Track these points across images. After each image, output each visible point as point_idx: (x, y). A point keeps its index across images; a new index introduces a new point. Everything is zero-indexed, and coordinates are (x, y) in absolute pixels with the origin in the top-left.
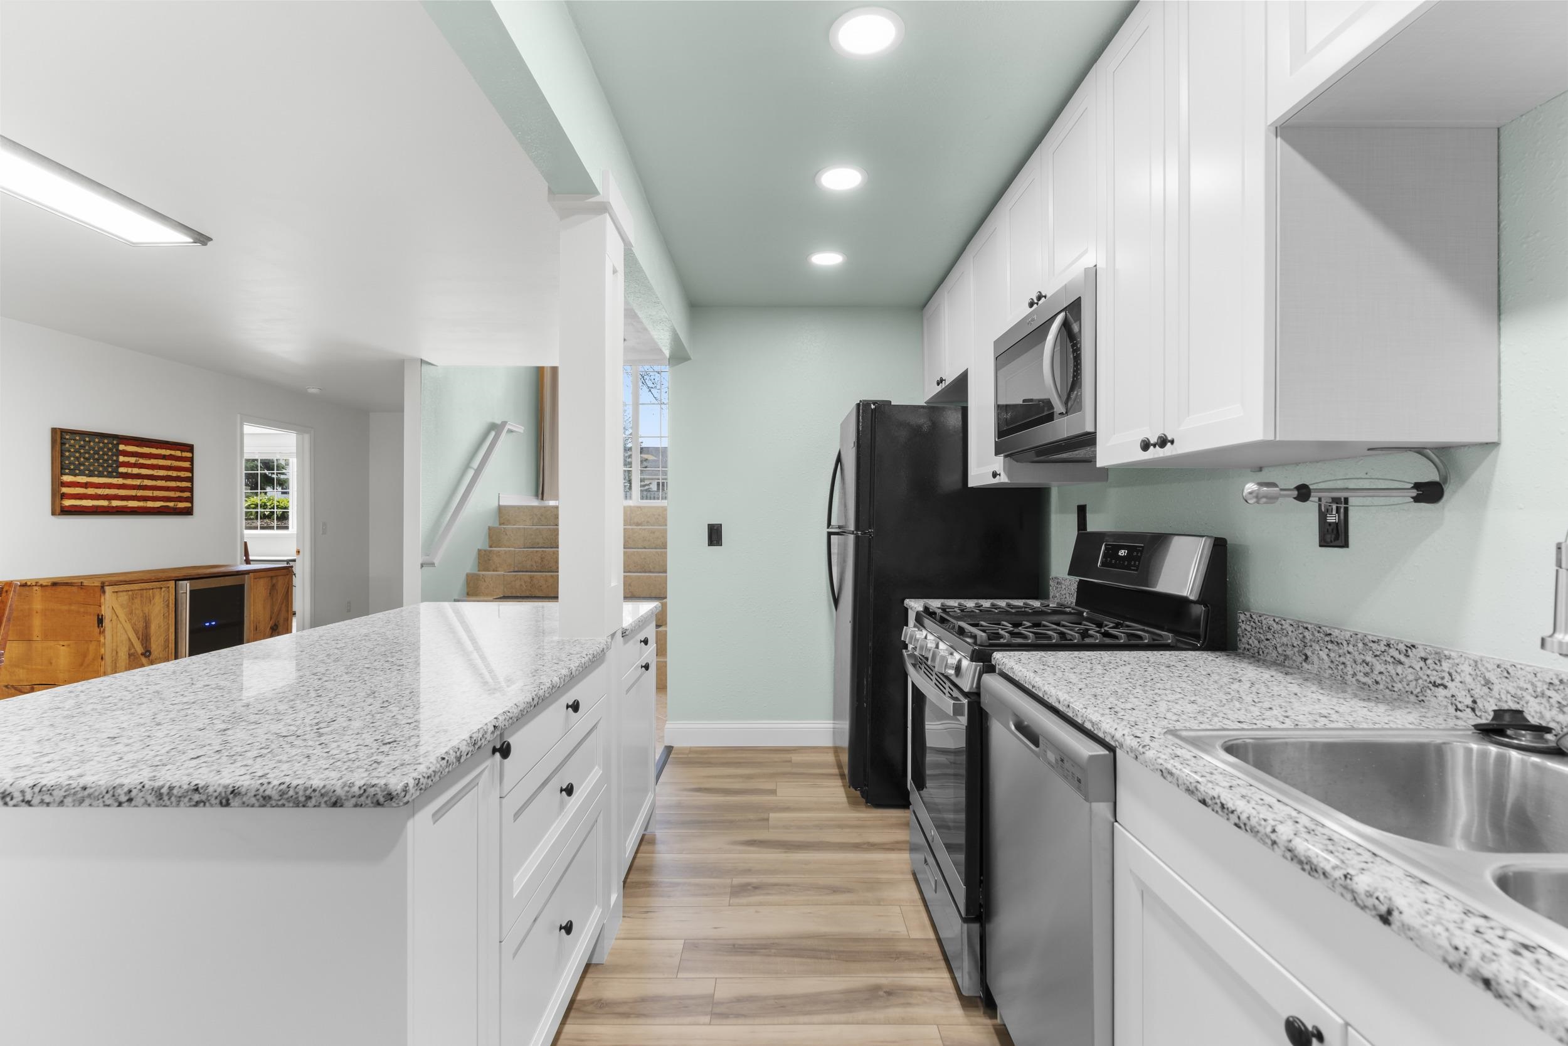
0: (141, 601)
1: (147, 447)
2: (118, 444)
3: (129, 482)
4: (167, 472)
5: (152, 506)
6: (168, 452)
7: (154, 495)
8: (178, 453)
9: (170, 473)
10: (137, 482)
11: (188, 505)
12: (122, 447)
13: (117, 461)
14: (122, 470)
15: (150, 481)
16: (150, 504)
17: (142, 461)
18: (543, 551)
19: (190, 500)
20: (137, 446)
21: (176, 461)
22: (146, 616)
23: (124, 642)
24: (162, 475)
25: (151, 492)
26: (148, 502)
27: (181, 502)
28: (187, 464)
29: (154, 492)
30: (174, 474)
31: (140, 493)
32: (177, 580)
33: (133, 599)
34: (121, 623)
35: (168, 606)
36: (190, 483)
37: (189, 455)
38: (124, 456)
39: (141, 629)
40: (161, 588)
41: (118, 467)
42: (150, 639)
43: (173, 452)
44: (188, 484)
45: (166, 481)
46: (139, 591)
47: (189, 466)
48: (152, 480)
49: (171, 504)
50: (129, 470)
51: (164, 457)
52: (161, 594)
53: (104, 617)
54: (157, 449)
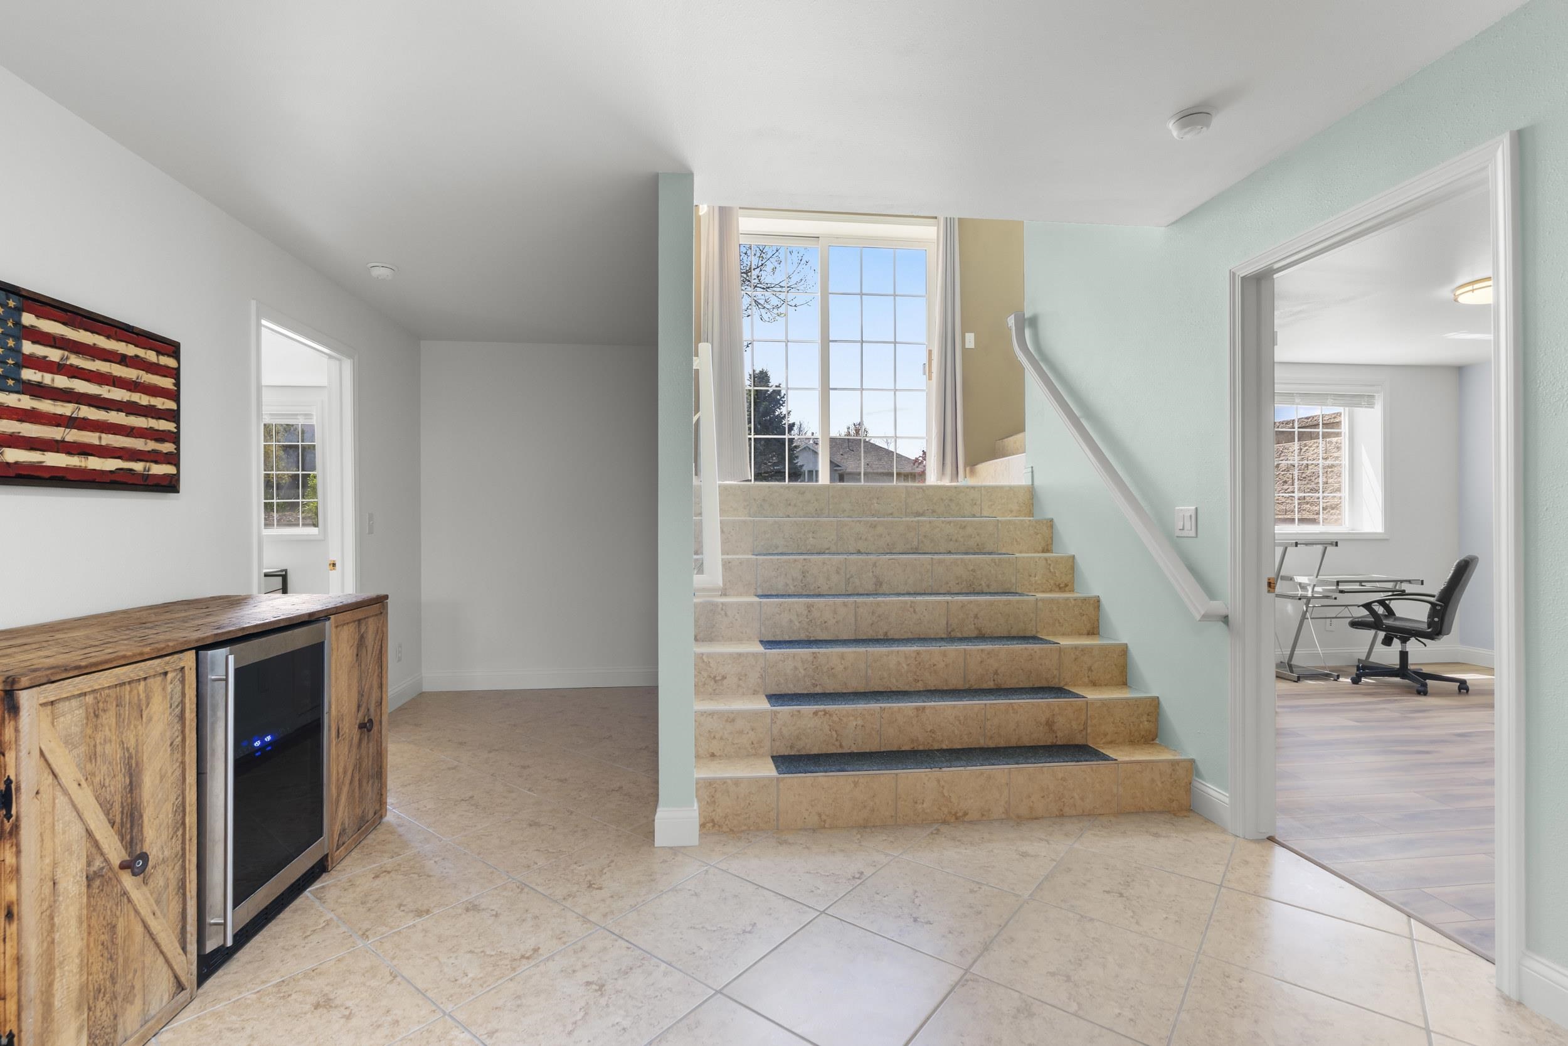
0: (118, 715)
1: (86, 330)
2: (19, 310)
3: (46, 406)
4: (129, 393)
5: (98, 468)
6: (130, 350)
7: (103, 443)
8: (151, 356)
9: (136, 397)
10: (66, 409)
11: (169, 469)
12: (28, 319)
13: (17, 350)
14: (28, 374)
15: (93, 409)
16: (94, 463)
17: (75, 360)
18: (805, 559)
19: (173, 459)
20: (64, 324)
21: (147, 372)
22: (130, 757)
23: (75, 847)
24: (119, 399)
25: (97, 434)
26: (90, 458)
27: (156, 462)
28: (167, 383)
29: (104, 435)
30: (144, 400)
31: (74, 436)
32: (198, 649)
33: (97, 716)
34: (65, 792)
35: (182, 717)
36: (176, 425)
37: (171, 362)
38: (34, 342)
39: (118, 798)
40: (166, 673)
41: (19, 366)
42: (141, 816)
43: (141, 352)
44: (169, 426)
45: (128, 414)
46: (112, 692)
47: (172, 387)
48: (98, 407)
49: (138, 467)
50: (47, 379)
51: (123, 360)
52: (164, 689)
53: (13, 786)
54: (108, 337)
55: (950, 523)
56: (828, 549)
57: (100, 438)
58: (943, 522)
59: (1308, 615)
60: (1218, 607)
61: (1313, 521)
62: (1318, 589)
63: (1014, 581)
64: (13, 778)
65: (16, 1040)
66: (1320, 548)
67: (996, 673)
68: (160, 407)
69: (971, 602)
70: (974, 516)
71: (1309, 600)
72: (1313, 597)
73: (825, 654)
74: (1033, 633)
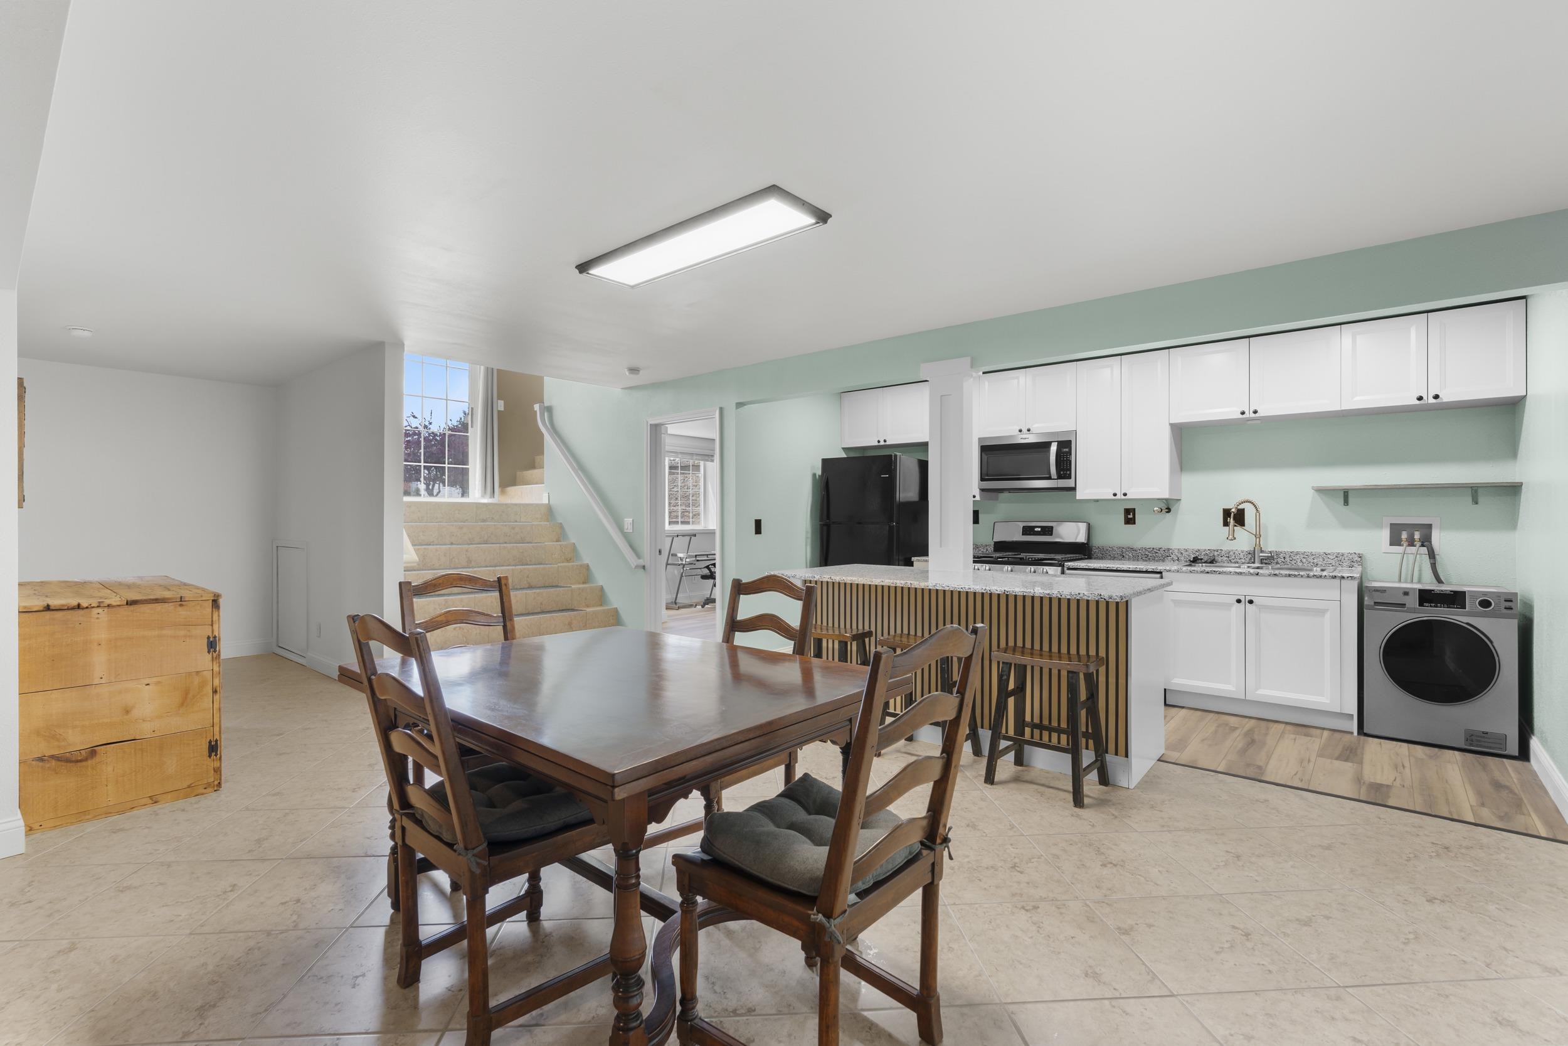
53: (217, 639)
55: (506, 525)
56: (433, 542)
58: (502, 525)
59: (684, 575)
60: (641, 562)
61: (688, 523)
62: (688, 560)
63: (544, 557)
64: (217, 635)
65: (219, 742)
66: (688, 538)
67: (541, 604)
69: (525, 569)
70: (516, 522)
71: (684, 565)
72: (686, 564)
73: (452, 599)
74: (556, 585)
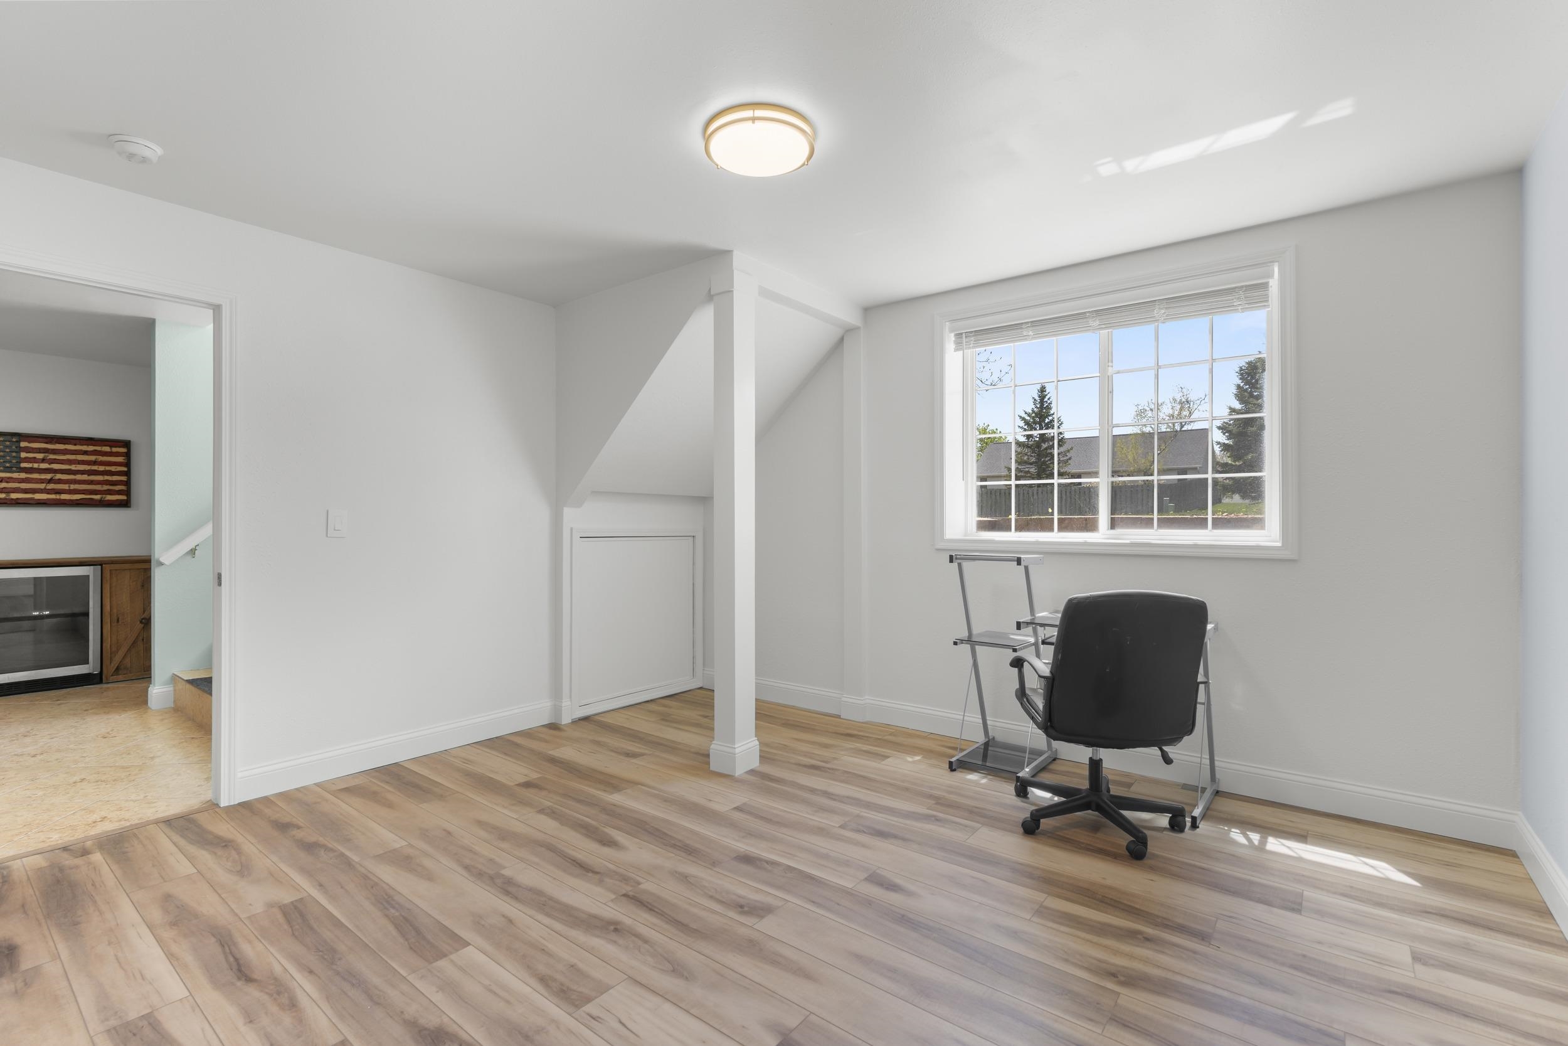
1: (61, 444)
2: (18, 442)
3: (35, 476)
4: (90, 466)
5: (68, 498)
6: (91, 448)
7: (72, 488)
8: (107, 449)
9: (95, 468)
10: (47, 476)
11: (123, 497)
12: (23, 444)
13: (18, 457)
14: (23, 465)
15: (65, 475)
16: (65, 497)
17: (53, 457)
19: (125, 493)
20: (48, 443)
21: (103, 456)
24: (83, 469)
25: (67, 485)
26: (62, 495)
27: (111, 494)
28: (120, 459)
29: (72, 485)
36: (126, 477)
37: (123, 450)
38: (27, 453)
41: (19, 462)
43: (99, 448)
44: (124, 478)
45: (89, 475)
47: (123, 461)
48: (69, 474)
50: (36, 465)
51: (85, 453)
54: (75, 445)
57: (69, 486)
68: (113, 470)
